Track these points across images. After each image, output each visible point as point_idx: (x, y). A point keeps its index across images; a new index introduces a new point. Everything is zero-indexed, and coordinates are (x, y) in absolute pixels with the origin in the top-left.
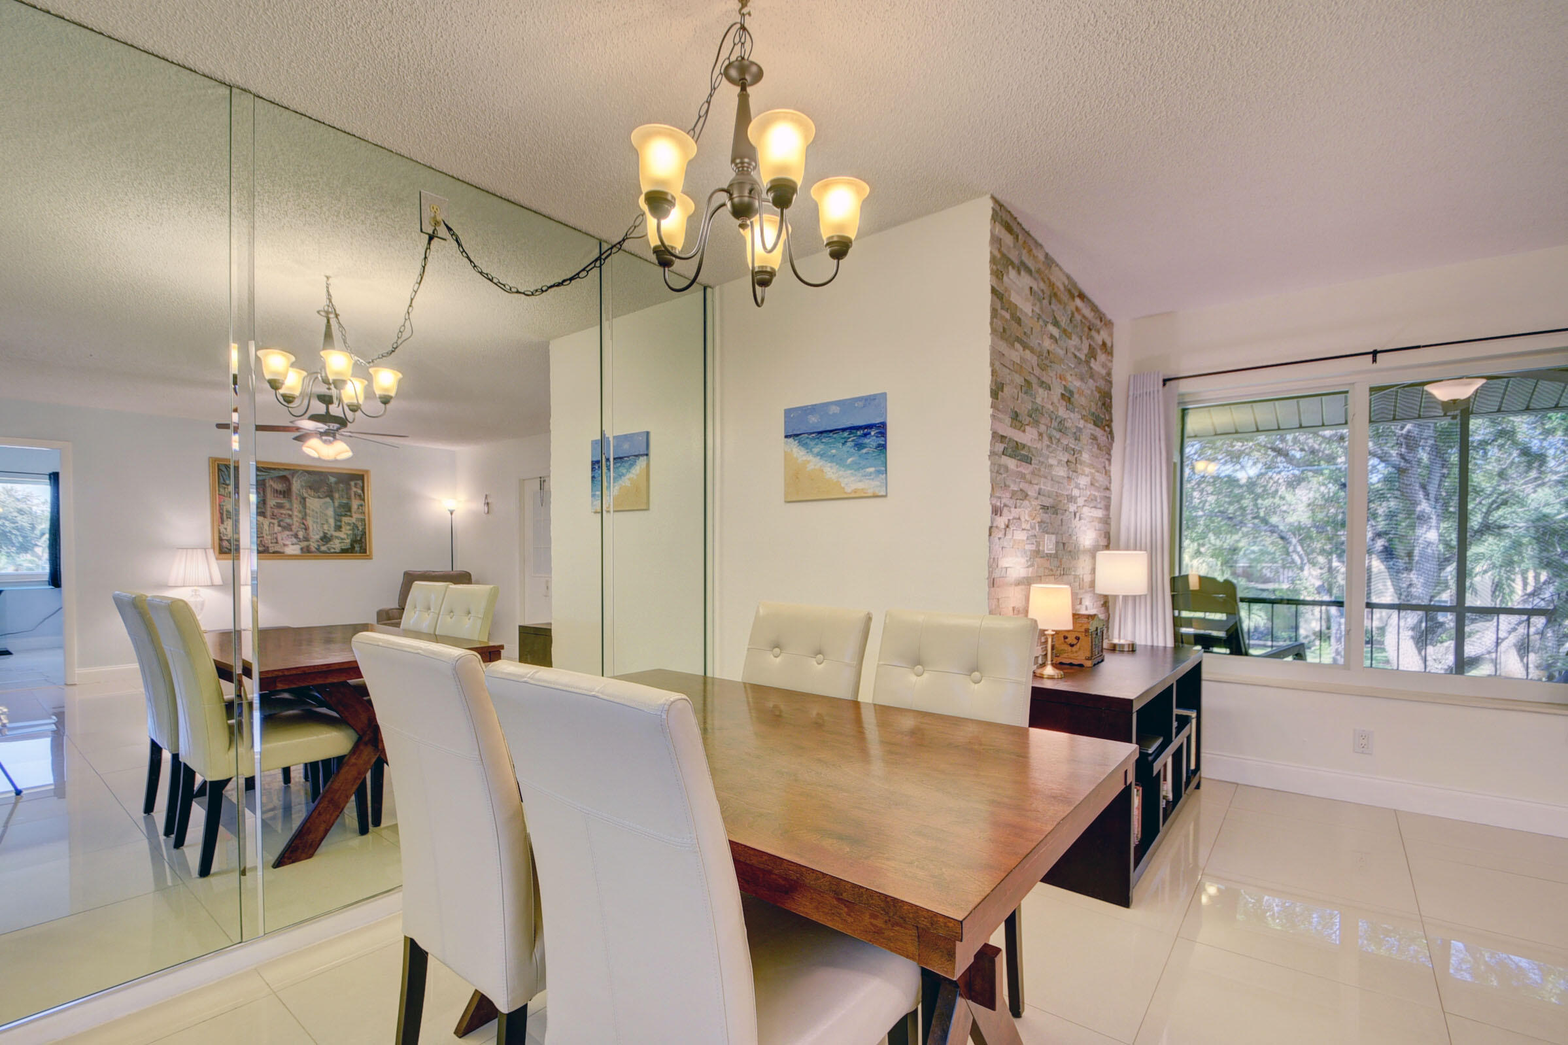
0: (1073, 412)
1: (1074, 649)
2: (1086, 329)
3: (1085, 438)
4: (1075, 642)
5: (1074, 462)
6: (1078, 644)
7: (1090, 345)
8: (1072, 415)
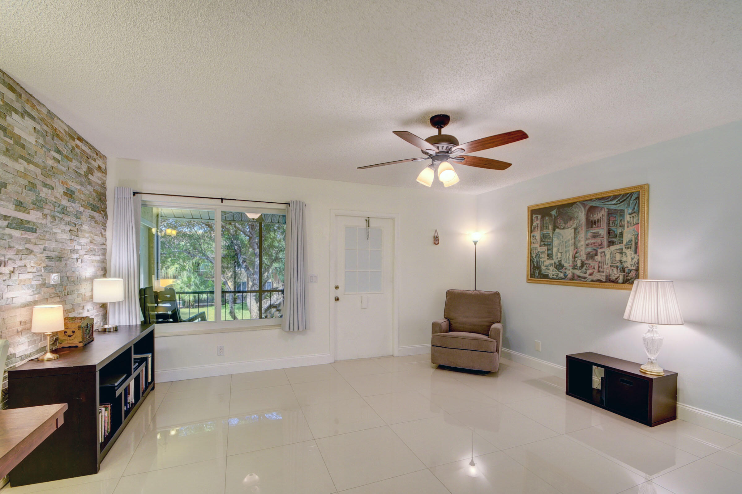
0: (74, 202)
1: (72, 338)
2: (85, 158)
3: (85, 217)
4: (72, 334)
5: (76, 231)
6: (74, 336)
7: (88, 166)
8: (73, 205)
